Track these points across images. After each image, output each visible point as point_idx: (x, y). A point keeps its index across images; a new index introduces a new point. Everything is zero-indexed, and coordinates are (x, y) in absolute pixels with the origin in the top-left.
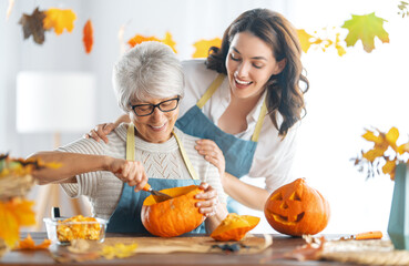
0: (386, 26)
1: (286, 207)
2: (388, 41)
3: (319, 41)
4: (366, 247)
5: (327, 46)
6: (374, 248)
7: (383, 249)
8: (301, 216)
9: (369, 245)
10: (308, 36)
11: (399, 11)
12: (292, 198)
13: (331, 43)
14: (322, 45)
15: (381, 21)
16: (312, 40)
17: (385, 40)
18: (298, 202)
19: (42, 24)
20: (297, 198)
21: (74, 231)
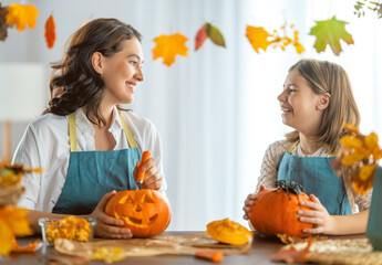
0: (348, 29)
1: (138, 210)
2: (352, 43)
3: (278, 40)
4: (345, 248)
5: (286, 44)
6: (353, 249)
7: (362, 251)
9: (346, 245)
10: (267, 35)
11: (355, 10)
13: (289, 41)
14: (281, 43)
15: (343, 23)
16: (269, 39)
17: (350, 42)
19: (5, 20)
21: (61, 232)
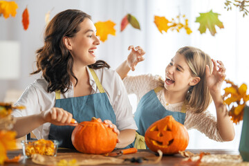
0: (220, 18)
1: (161, 135)
2: (223, 27)
3: (175, 25)
5: (180, 28)
6: (229, 161)
7: (236, 162)
8: (171, 142)
10: (167, 21)
11: (225, 6)
12: (165, 129)
13: (182, 26)
14: (177, 27)
15: (217, 15)
16: (169, 24)
17: (222, 27)
18: (169, 132)
20: (169, 129)
21: (36, 149)
